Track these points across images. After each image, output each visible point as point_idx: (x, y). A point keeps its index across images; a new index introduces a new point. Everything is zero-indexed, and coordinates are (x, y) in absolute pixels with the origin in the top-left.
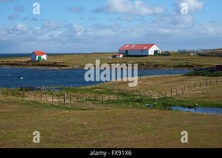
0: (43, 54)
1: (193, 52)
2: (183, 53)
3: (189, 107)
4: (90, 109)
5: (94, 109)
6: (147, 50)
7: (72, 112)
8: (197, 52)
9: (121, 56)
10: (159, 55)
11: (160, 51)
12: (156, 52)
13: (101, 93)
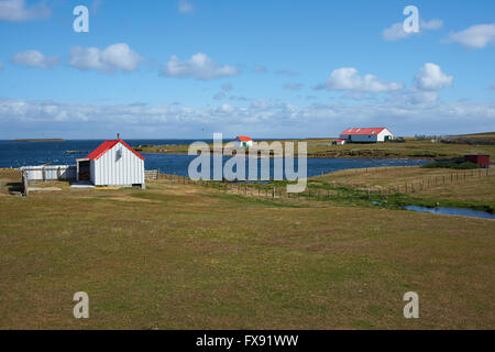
0: (248, 139)
1: (435, 138)
2: (421, 139)
3: (428, 207)
4: (303, 206)
5: (308, 206)
6: (376, 135)
7: (283, 209)
8: (439, 138)
9: (343, 142)
10: (391, 141)
11: (392, 136)
12: (386, 138)
13: (318, 187)
